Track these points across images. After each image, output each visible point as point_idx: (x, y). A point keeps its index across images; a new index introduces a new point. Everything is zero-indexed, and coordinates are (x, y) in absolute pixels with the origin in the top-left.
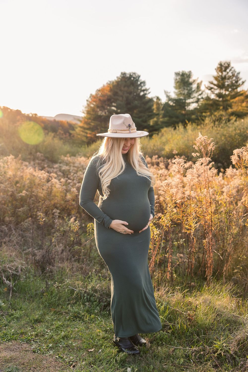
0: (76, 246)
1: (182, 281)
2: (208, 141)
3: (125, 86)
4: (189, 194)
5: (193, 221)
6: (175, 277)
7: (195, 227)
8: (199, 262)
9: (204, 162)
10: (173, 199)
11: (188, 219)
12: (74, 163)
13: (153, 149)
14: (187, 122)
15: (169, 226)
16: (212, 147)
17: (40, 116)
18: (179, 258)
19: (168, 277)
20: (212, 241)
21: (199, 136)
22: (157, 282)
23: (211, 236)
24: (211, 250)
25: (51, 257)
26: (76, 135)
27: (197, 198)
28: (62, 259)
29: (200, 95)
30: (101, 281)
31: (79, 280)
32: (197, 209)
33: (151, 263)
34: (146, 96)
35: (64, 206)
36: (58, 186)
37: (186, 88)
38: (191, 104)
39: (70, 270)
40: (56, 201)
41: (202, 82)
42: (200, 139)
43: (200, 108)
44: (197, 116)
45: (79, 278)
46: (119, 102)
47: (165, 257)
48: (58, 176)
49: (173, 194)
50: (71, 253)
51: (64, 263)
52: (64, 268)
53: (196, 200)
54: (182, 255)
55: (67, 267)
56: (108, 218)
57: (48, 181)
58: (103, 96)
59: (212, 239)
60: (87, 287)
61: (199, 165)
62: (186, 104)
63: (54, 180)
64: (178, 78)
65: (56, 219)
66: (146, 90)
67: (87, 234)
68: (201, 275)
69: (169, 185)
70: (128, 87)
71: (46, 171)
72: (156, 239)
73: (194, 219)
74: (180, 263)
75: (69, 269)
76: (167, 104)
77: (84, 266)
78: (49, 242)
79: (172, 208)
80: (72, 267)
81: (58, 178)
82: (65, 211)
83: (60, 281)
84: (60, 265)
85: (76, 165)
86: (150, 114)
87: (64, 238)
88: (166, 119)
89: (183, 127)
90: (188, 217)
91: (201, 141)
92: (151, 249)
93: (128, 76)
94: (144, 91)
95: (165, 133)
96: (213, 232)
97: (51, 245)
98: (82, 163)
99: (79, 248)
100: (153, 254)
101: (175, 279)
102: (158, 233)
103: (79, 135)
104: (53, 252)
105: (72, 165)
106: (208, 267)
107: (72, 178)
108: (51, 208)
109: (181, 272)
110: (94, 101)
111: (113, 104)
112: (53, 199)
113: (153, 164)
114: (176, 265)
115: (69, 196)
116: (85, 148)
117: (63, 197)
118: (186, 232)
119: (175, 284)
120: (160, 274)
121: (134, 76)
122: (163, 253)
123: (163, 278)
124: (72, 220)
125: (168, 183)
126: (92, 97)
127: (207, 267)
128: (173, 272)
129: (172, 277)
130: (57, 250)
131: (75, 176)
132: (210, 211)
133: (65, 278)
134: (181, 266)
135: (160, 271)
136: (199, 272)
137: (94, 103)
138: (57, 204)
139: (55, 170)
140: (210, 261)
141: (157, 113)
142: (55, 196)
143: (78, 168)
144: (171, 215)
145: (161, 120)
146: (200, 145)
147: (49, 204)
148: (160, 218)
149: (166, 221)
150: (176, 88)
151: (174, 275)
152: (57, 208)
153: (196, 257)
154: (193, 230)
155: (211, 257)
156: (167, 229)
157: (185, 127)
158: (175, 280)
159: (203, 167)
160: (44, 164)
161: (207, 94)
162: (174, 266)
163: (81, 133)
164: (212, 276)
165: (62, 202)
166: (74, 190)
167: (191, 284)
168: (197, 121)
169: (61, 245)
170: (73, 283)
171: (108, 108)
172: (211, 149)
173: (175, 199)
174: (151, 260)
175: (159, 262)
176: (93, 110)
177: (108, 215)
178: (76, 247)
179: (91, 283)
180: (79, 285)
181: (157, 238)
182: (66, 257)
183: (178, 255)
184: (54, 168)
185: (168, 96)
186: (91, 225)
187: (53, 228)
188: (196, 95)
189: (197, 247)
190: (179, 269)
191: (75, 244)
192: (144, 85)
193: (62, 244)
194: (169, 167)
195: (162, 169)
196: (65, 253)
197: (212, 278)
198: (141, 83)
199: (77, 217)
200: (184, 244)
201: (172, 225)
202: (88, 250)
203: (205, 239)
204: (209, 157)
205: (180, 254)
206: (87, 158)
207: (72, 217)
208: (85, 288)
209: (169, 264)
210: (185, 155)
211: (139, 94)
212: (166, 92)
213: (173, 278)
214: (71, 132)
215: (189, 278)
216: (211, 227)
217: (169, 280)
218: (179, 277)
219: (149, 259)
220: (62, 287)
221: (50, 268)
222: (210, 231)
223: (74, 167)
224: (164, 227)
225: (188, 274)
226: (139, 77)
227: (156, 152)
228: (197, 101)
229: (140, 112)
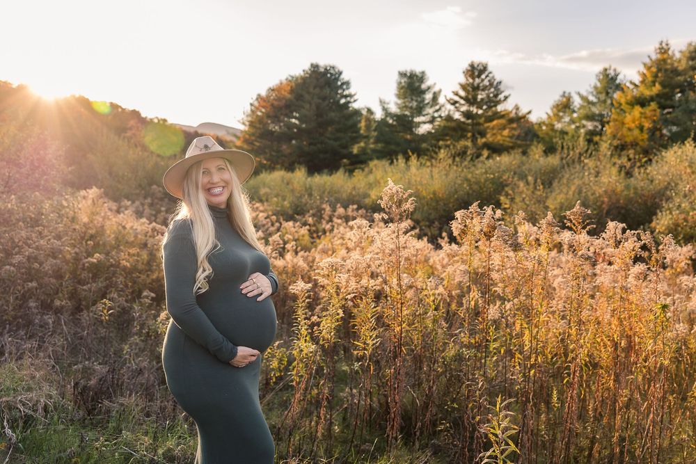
2: (404, 194)
3: (315, 87)
5: (371, 335)
6: (337, 431)
7: (372, 345)
14: (410, 154)
17: (172, 124)
29: (437, 111)
34: (350, 105)
37: (414, 98)
38: (422, 125)
41: (440, 91)
42: (390, 189)
43: (435, 132)
44: (429, 145)
46: (304, 111)
58: (279, 99)
62: (414, 124)
64: (404, 80)
66: (350, 96)
70: (322, 88)
76: (383, 122)
86: (354, 135)
88: (380, 146)
89: (404, 161)
91: (391, 193)
93: (322, 70)
94: (346, 96)
95: (374, 169)
101: (335, 435)
110: (263, 107)
111: (295, 114)
118: (358, 354)
121: (332, 71)
124: (163, 315)
126: (259, 100)
127: (389, 418)
137: (263, 110)
140: (395, 409)
141: (365, 134)
145: (372, 146)
146: (388, 201)
150: (399, 96)
151: (336, 427)
154: (370, 350)
161: (449, 112)
171: (286, 119)
176: (260, 120)
185: (385, 109)
188: (429, 111)
192: (348, 88)
198: (343, 84)
200: (360, 372)
203: (389, 367)
207: (163, 311)
208: (154, 452)
211: (339, 101)
212: (382, 102)
220: (110, 447)
226: (340, 73)
227: (357, 198)
228: (432, 121)
229: (339, 130)
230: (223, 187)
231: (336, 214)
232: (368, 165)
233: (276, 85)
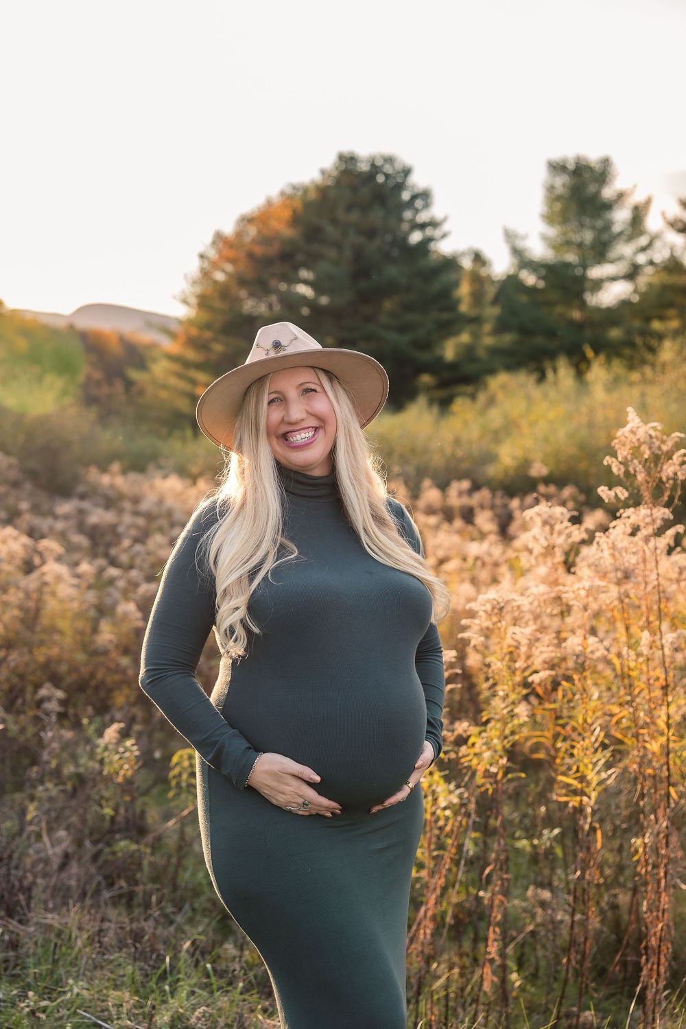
0: (120, 840)
1: (544, 1002)
2: (663, 442)
3: (350, 208)
4: (580, 648)
5: (595, 760)
6: (517, 984)
7: (600, 783)
8: (617, 926)
9: (642, 525)
10: (518, 665)
11: (575, 752)
12: (136, 500)
13: (453, 455)
14: (589, 353)
15: (496, 774)
16: (677, 468)
17: (14, 311)
18: (534, 907)
19: (487, 987)
20: (667, 845)
21: (627, 423)
22: (443, 1002)
23: (665, 825)
24: (663, 881)
25: (17, 884)
26: (150, 389)
27: (616, 662)
28: (61, 894)
29: (643, 249)
30: (212, 993)
31: (123, 984)
32: (616, 709)
33: (419, 924)
34: (432, 246)
35: (84, 671)
36: (64, 590)
37: (587, 221)
38: (607, 285)
39: (91, 940)
40: (55, 651)
41: (648, 202)
42: (633, 432)
43: (640, 302)
44: (629, 332)
45: (124, 976)
46: (325, 266)
47: (478, 899)
48: (70, 548)
49: (517, 648)
50: (100, 868)
51: (68, 910)
52: (67, 931)
53: (608, 673)
54: (546, 895)
55: (80, 929)
56: (242, 744)
57: (28, 567)
58: (264, 240)
59: (667, 837)
60: (152, 1016)
61: (624, 533)
62: (588, 285)
63: (53, 569)
64: (561, 181)
65: (48, 728)
66: (434, 224)
67: (171, 794)
68: (625, 979)
69: (501, 609)
70: (365, 208)
71: (25, 526)
72: (446, 825)
73: (596, 750)
74: (537, 925)
75: (85, 936)
76: (511, 283)
77: (148, 926)
78: (16, 822)
79: (513, 703)
80: (97, 929)
81: (70, 556)
82: (90, 691)
83: (46, 987)
84: (52, 919)
85: (145, 506)
86: (446, 316)
87: (74, 803)
88: (508, 339)
89: (572, 372)
90: (574, 743)
91: (634, 440)
92: (421, 866)
93: (364, 167)
94: (423, 226)
95: (500, 396)
96: (673, 805)
97: (22, 830)
98: (170, 502)
99: (134, 847)
100: (432, 887)
101: (514, 994)
102: (456, 800)
103: (164, 387)
104: (28, 862)
105: (127, 505)
106: (650, 952)
107: (124, 558)
108: (31, 678)
109: (543, 963)
110: (230, 260)
111: (304, 274)
112: (42, 643)
113: (448, 515)
114: (522, 936)
115: (107, 635)
116: (184, 440)
117: (82, 633)
118: (567, 803)
119: (513, 1015)
120: (456, 970)
121: (388, 169)
122: (473, 884)
123: (469, 988)
124: (111, 733)
125: (498, 603)
126: (221, 245)
127: (646, 948)
128: (512, 964)
129: (503, 985)
130: (42, 855)
131: (138, 554)
132: (661, 723)
133: (68, 973)
134: (544, 940)
135: (456, 959)
136: (615, 970)
137: (229, 268)
138: (60, 660)
139: (60, 525)
140: (660, 926)
141: (473, 313)
142: (53, 630)
143: (150, 517)
144: (507, 732)
145: (488, 341)
146: (629, 457)
147: (27, 665)
148: (462, 741)
149: (487, 755)
150: (549, 219)
151: (514, 976)
152: (56, 680)
153: (603, 904)
154: (594, 795)
155: (664, 910)
156: (488, 786)
157: (580, 374)
158: (516, 998)
159: (641, 543)
160: (18, 499)
161: (672, 249)
162: (513, 939)
163: (173, 381)
164: (665, 988)
165: (80, 657)
166: (130, 607)
167: (578, 1017)
168: (627, 351)
169: (62, 833)
170: (96, 996)
171: (283, 287)
172: (675, 474)
173: (525, 665)
174: (423, 909)
175: (455, 917)
176: (224, 292)
177: (243, 734)
178: (123, 844)
179: (171, 1001)
180: (121, 1005)
181: (450, 822)
182: (78, 886)
183: (530, 893)
184: (56, 517)
185: (517, 252)
186: (186, 757)
187: (35, 761)
188: (625, 250)
189: (611, 860)
190: (535, 949)
191: (120, 831)
192: (427, 206)
193: (67, 829)
194: (513, 528)
195: (482, 536)
196: (74, 868)
197: (666, 998)
198: (414, 197)
199: (132, 721)
200: (559, 851)
201: (507, 771)
202: (170, 857)
203: (641, 832)
204: (667, 505)
205: (539, 891)
206: (188, 482)
207: (112, 721)
208: (147, 1020)
209: (494, 931)
210: (576, 484)
211: (405, 239)
212: (510, 236)
213: (509, 988)
214: (134, 375)
215: (572, 990)
216: (665, 785)
217: (492, 999)
218: (533, 985)
219: (416, 904)
220: (52, 1012)
221: (11, 928)
222: (661, 800)
223: (136, 513)
224: (479, 780)
225: (567, 974)
226: (407, 172)
227: (464, 466)
228: (632, 274)
229: (408, 307)
230: (316, 429)
231: (421, 503)
232: (485, 386)
233: (259, 209)
